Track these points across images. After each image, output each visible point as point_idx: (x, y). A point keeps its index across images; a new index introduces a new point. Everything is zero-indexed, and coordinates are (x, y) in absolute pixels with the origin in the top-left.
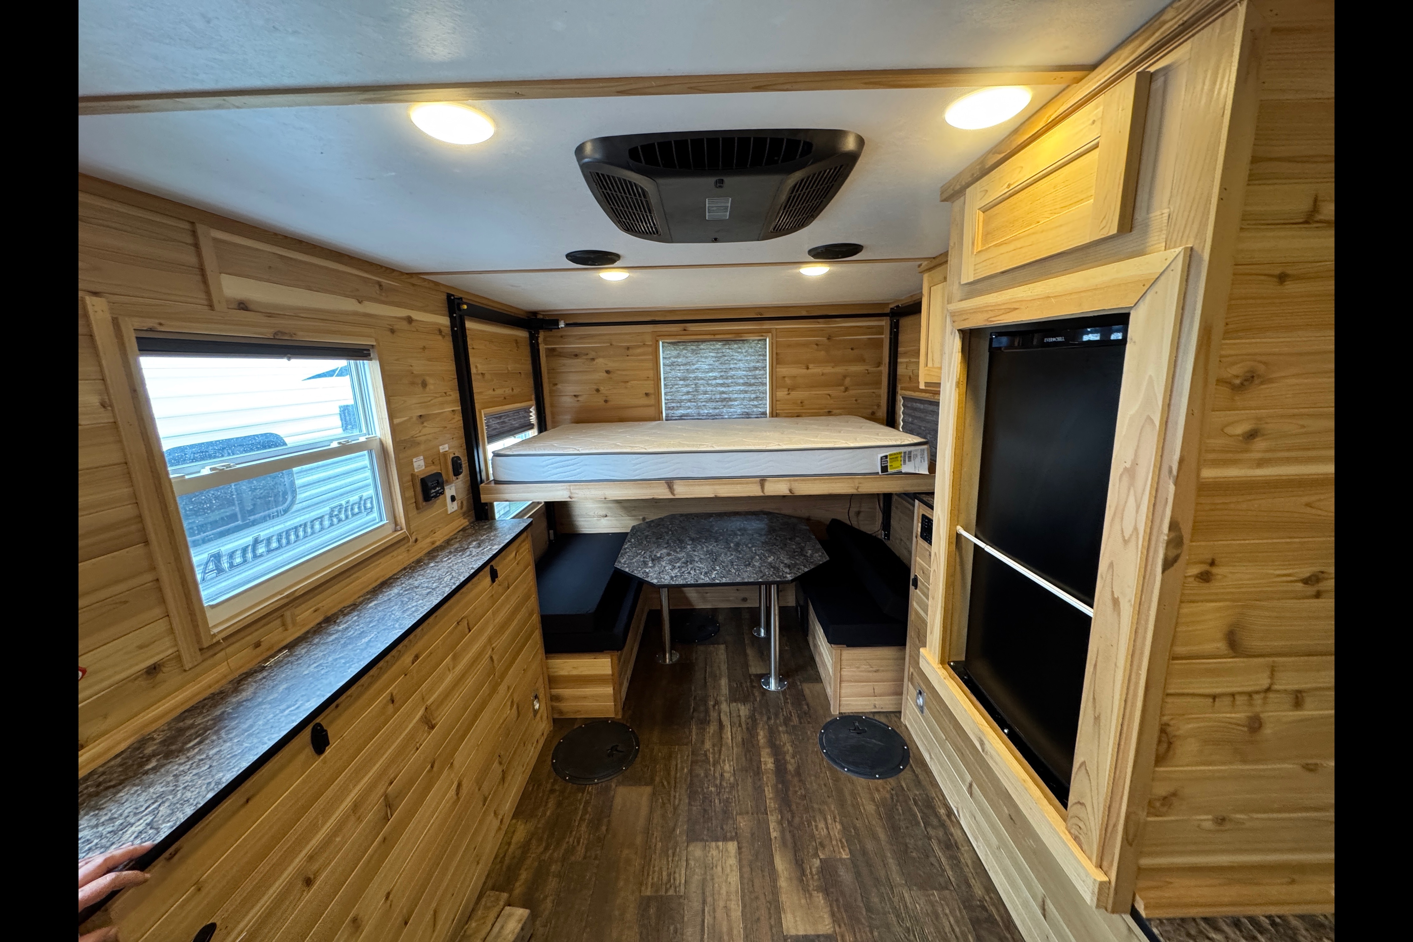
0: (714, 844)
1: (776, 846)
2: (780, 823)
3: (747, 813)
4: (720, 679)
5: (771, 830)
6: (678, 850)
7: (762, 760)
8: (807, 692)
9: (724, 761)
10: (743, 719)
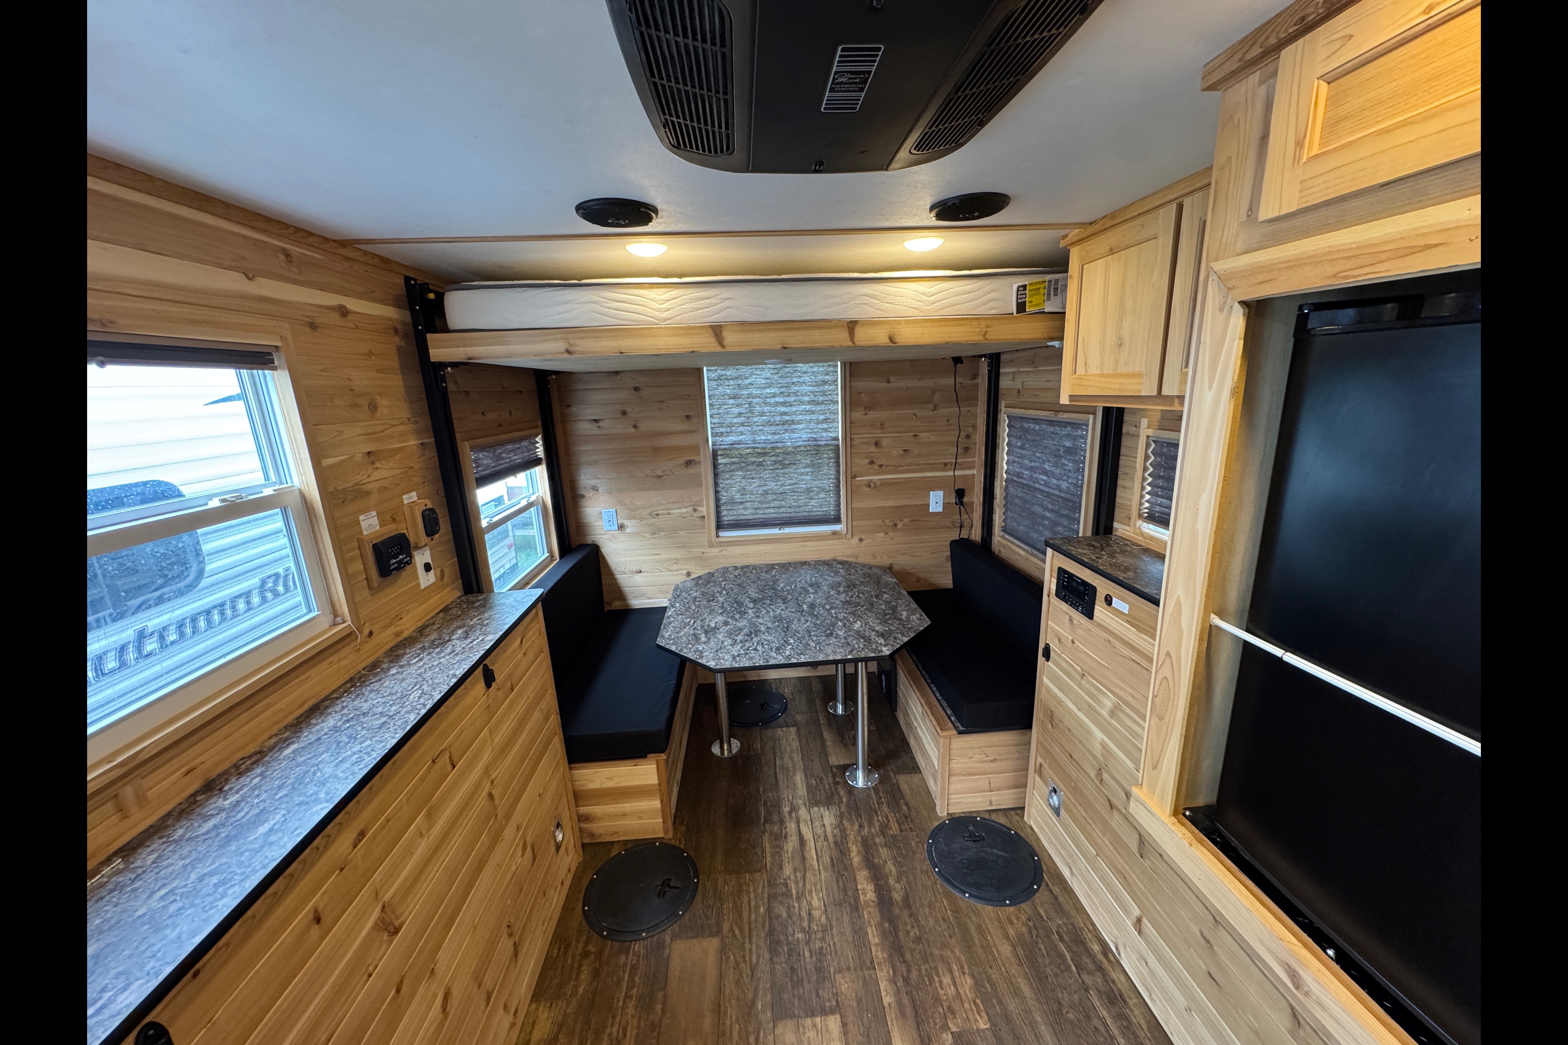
0: (808, 1021)
1: (891, 1017)
2: (893, 981)
3: (849, 969)
4: (794, 774)
5: (883, 994)
6: (762, 1034)
7: (859, 887)
8: (904, 787)
9: (811, 891)
10: (829, 830)
